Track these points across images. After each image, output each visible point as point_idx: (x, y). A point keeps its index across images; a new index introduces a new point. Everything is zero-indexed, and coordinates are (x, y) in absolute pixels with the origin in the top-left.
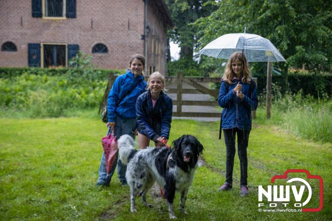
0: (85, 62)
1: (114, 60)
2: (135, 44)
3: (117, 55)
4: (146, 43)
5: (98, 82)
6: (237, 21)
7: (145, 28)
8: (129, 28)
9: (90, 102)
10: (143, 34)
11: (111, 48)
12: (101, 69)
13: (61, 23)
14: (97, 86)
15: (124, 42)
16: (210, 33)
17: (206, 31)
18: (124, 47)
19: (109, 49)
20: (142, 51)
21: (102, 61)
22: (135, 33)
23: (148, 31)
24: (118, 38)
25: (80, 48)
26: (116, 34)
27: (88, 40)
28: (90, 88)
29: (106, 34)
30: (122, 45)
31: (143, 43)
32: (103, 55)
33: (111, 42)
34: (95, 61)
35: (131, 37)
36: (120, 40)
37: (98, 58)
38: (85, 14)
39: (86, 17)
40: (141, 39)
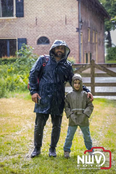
2: (71, 36)
4: (81, 34)
7: (79, 22)
8: (66, 23)
10: (77, 27)
11: (52, 39)
13: (13, 22)
15: (62, 34)
19: (51, 40)
20: (77, 41)
22: (71, 26)
23: (81, 25)
24: (57, 31)
25: (28, 41)
26: (56, 28)
27: (34, 34)
31: (78, 35)
32: (46, 45)
33: (52, 35)
34: (39, 51)
35: (68, 30)
36: (59, 33)
37: (42, 48)
38: (31, 14)
39: (32, 16)
40: (77, 32)
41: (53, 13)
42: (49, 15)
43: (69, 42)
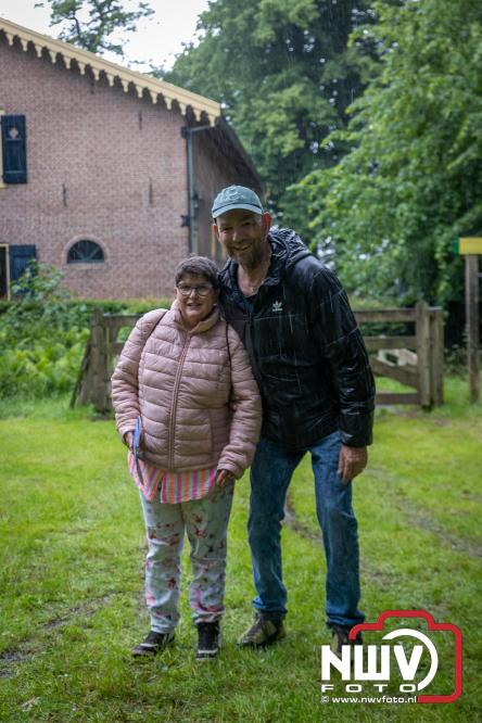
0: (47, 286)
1: (119, 276)
2: (167, 238)
3: (125, 266)
4: (194, 232)
5: (80, 331)
6: (401, 174)
7: (189, 198)
8: (151, 201)
9: (58, 379)
10: (184, 212)
11: (110, 248)
12: (89, 300)
14: (77, 341)
15: (141, 234)
16: (340, 204)
17: (330, 201)
18: (142, 246)
19: (107, 251)
21: (92, 282)
22: (166, 211)
23: (196, 206)
24: (126, 225)
25: (40, 254)
26: (123, 216)
27: (57, 233)
28: (60, 346)
29: (100, 217)
30: (137, 240)
31: (187, 235)
32: (95, 266)
33: (110, 236)
34: (75, 281)
35: (157, 221)
36: (131, 230)
37: (81, 274)
38: (48, 173)
39: (50, 179)
40: (183, 226)
41: (112, 171)
42: (100, 178)
43: (161, 256)
